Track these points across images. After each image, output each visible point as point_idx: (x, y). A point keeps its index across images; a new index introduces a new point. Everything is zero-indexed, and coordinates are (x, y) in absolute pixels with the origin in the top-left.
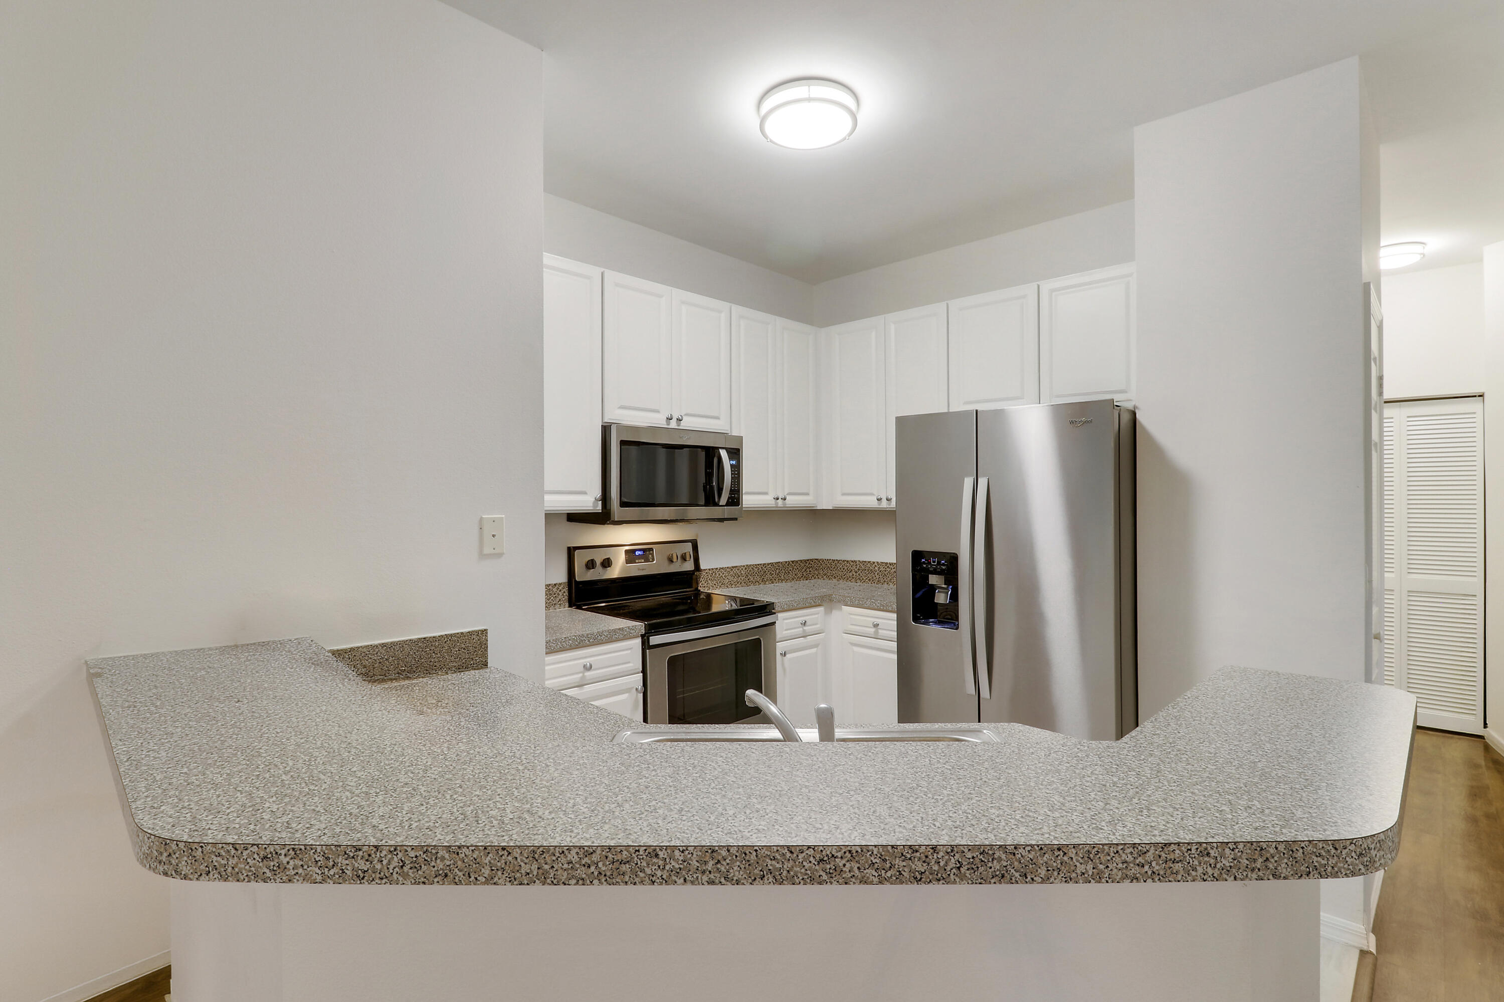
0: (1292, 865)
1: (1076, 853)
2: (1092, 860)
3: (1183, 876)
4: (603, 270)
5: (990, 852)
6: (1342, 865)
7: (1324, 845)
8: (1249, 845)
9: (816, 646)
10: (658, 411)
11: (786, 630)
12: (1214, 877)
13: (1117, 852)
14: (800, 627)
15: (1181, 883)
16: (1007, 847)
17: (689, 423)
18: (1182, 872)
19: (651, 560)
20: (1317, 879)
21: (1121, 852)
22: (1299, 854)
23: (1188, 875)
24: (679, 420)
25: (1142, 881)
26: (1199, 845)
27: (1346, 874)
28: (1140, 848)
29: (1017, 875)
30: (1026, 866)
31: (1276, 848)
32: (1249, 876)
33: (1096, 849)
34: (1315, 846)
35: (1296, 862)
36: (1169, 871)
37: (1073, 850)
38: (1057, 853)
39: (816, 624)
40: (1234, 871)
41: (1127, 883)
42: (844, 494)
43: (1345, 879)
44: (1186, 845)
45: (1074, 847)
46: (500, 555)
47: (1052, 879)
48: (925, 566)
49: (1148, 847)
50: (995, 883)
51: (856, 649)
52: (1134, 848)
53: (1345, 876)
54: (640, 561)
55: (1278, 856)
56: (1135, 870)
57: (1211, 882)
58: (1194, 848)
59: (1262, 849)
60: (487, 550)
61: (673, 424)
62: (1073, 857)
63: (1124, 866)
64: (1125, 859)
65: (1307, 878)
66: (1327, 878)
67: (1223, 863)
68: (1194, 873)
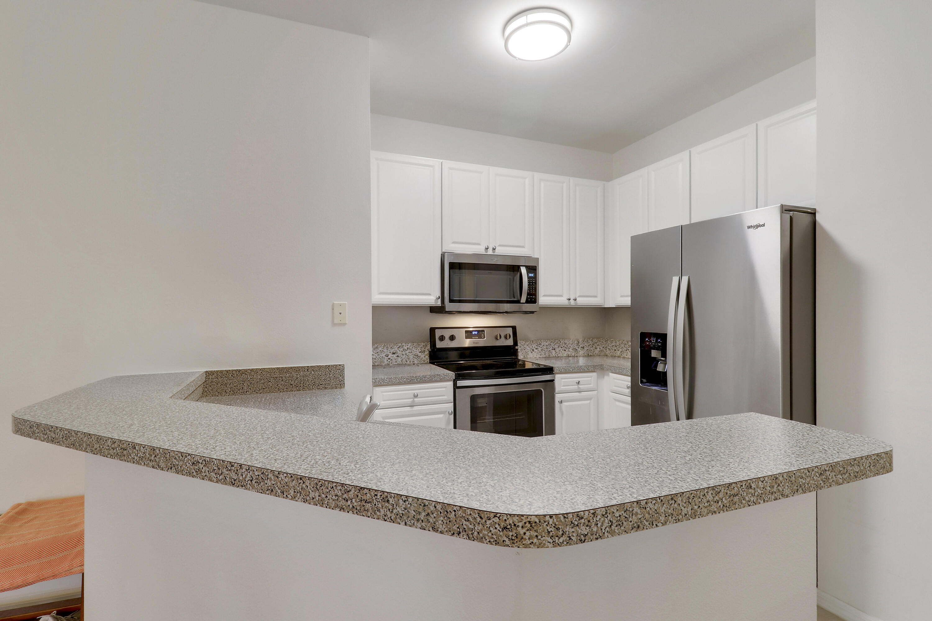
0: (446, 523)
1: (310, 483)
2: (318, 490)
3: (371, 513)
4: (441, 161)
5: (267, 474)
6: (486, 533)
7: (471, 512)
8: (416, 500)
9: (590, 399)
10: (479, 244)
11: (563, 386)
12: (391, 519)
13: (333, 487)
14: (576, 385)
15: (370, 519)
16: (275, 472)
17: (500, 251)
18: (371, 511)
19: (483, 337)
20: (466, 540)
21: (334, 488)
22: (452, 516)
23: (374, 514)
24: (494, 249)
25: (346, 511)
26: (382, 493)
27: (490, 541)
28: (346, 487)
29: (279, 491)
30: (283, 486)
31: (435, 507)
32: (415, 524)
33: (321, 483)
34: (465, 512)
35: (450, 521)
36: (362, 508)
37: (308, 480)
38: (300, 481)
39: (590, 384)
40: (405, 518)
41: (337, 511)
42: (622, 296)
43: (489, 546)
44: (374, 491)
45: (309, 479)
46: (344, 324)
47: (297, 498)
48: (648, 343)
49: (351, 487)
50: (268, 494)
51: (618, 403)
52: (342, 487)
53: (488, 543)
54: (475, 338)
55: (436, 513)
56: (342, 503)
57: (389, 523)
58: (379, 494)
59: (425, 506)
60: (336, 321)
61: (490, 252)
62: (308, 485)
63: (336, 499)
64: (337, 493)
65: (458, 536)
66: (474, 540)
67: (398, 510)
68: (378, 513)
